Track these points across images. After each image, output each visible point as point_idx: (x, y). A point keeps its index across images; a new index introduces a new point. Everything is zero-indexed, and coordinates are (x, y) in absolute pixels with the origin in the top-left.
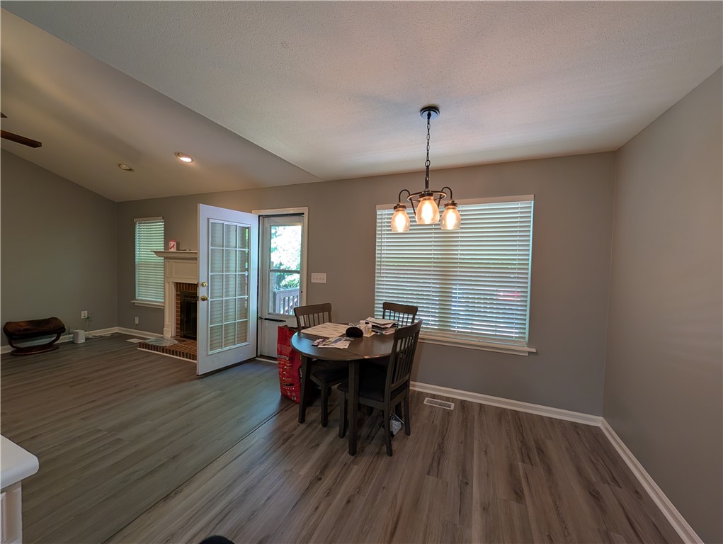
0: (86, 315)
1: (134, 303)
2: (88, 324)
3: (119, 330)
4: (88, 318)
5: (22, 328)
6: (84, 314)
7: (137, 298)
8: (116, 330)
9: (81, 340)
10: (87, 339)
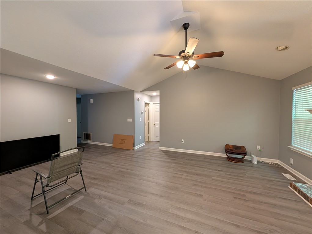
0: (259, 148)
1: (290, 148)
2: (260, 153)
3: (279, 162)
4: (260, 150)
5: (230, 149)
6: (258, 147)
7: (292, 144)
8: (277, 161)
9: (255, 162)
10: (258, 162)
